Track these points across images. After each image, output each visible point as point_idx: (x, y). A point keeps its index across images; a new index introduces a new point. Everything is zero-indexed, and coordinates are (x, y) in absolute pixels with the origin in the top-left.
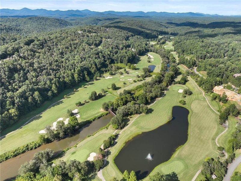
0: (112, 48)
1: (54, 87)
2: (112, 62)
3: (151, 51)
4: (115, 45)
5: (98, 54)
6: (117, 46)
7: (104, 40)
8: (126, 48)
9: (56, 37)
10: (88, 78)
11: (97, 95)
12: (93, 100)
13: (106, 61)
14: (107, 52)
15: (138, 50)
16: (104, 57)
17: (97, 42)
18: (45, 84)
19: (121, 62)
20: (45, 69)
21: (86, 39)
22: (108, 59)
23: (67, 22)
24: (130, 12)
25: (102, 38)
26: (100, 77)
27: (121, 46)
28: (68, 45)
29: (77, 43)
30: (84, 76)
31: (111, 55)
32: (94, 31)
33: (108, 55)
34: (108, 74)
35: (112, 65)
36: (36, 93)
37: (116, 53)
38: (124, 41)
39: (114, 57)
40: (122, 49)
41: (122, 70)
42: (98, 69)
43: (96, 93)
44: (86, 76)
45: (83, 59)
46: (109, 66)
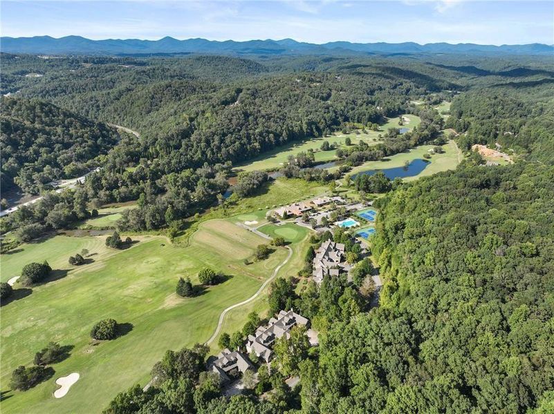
0: (347, 103)
1: (284, 134)
2: (346, 119)
3: (409, 113)
4: (351, 99)
5: (328, 108)
6: (353, 101)
7: (333, 93)
8: (367, 104)
9: (269, 87)
10: (316, 133)
11: (330, 145)
12: (325, 150)
13: (338, 118)
14: (340, 107)
15: (386, 108)
16: (335, 112)
17: (324, 95)
18: (276, 130)
19: (359, 122)
20: (272, 117)
21: (307, 90)
22: (341, 115)
23: (260, 65)
24: (386, 43)
25: (331, 90)
26: (330, 134)
27: (360, 102)
28: (286, 95)
29: (298, 95)
30: (312, 130)
31: (345, 112)
32: (318, 80)
33: (341, 110)
34: (341, 133)
35: (347, 123)
36: (271, 135)
37: (353, 109)
38: (365, 96)
39: (349, 114)
40: (361, 105)
41: (360, 131)
42: (329, 126)
43: (328, 144)
44: (314, 130)
45: (308, 113)
46: (342, 124)
